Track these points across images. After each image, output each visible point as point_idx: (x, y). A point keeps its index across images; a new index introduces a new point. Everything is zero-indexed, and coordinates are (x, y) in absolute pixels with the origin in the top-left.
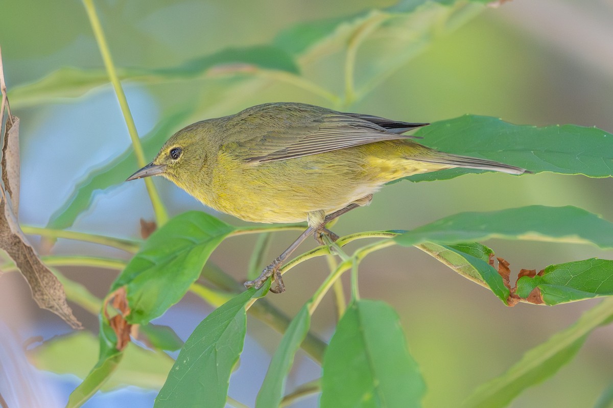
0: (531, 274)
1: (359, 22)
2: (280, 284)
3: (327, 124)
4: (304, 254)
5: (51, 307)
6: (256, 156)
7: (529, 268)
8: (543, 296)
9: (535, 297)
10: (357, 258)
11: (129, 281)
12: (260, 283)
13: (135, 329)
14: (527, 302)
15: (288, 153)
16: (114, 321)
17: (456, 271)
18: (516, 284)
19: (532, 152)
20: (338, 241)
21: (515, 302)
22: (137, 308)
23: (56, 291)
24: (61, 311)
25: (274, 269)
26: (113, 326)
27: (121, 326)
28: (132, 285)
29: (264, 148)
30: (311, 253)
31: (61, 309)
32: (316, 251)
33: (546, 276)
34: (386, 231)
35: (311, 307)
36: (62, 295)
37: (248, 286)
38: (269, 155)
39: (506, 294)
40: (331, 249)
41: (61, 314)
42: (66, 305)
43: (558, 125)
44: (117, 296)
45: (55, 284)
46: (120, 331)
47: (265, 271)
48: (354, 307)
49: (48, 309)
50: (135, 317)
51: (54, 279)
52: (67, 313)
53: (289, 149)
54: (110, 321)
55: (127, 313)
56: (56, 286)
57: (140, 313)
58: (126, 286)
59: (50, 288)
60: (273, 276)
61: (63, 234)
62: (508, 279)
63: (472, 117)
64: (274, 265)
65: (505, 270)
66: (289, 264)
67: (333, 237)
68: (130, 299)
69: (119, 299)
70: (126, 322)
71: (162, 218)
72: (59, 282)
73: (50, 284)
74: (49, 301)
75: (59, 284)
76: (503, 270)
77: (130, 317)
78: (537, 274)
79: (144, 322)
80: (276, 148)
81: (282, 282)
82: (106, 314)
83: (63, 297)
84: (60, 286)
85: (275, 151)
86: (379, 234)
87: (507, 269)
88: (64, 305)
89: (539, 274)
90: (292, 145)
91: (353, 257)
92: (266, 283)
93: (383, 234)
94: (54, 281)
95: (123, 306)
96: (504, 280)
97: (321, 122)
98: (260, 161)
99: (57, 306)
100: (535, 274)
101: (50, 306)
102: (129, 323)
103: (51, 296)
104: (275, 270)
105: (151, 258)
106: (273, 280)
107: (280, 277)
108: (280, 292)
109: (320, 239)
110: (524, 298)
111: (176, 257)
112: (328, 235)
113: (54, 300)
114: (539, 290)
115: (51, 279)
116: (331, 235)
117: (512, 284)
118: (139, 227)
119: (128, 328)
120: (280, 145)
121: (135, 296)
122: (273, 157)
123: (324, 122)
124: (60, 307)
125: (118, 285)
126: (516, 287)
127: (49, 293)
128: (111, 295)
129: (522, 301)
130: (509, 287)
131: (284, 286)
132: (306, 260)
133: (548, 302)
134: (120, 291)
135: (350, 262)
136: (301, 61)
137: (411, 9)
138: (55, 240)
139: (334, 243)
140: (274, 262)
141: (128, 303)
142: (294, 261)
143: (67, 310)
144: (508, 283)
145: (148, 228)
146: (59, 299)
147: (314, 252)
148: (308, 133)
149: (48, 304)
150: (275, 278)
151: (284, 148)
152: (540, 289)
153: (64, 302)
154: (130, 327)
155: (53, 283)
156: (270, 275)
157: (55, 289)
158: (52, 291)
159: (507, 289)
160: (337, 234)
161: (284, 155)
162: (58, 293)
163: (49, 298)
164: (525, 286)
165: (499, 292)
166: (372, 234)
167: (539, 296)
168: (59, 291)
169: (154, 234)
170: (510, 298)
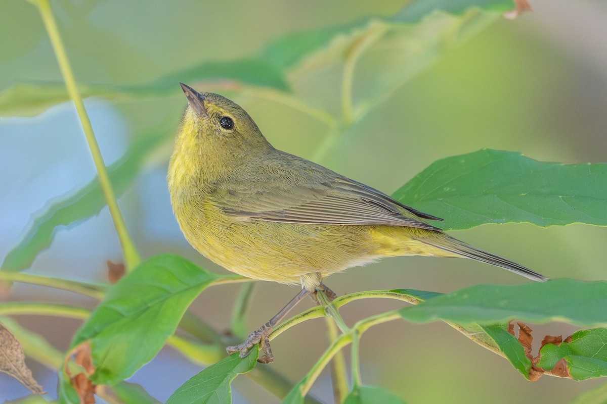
0: (557, 341)
1: (356, 33)
2: (268, 353)
3: (336, 193)
4: (296, 316)
5: (7, 370)
6: (247, 211)
7: (554, 334)
8: (569, 369)
9: (560, 369)
10: (357, 332)
11: (95, 334)
12: (245, 350)
13: (100, 389)
14: (551, 375)
15: (286, 217)
16: (76, 381)
17: (471, 338)
18: (539, 353)
19: (560, 197)
20: (335, 301)
21: (538, 376)
22: (103, 366)
23: (14, 351)
24: (19, 374)
25: (262, 335)
26: (75, 387)
27: (84, 386)
28: (97, 339)
29: (258, 203)
30: (304, 315)
31: (19, 371)
32: (309, 312)
33: (573, 344)
34: (392, 291)
35: (304, 389)
36: (20, 356)
37: (230, 352)
38: (264, 213)
39: (527, 367)
40: (327, 311)
41: (18, 377)
42: (25, 366)
43: (589, 164)
44: (80, 352)
45: (12, 343)
46: (83, 392)
47: (252, 336)
48: (356, 394)
49: (3, 371)
50: (101, 377)
51: (11, 337)
52: (26, 376)
53: (287, 212)
54: (71, 380)
55: (92, 372)
56: (12, 345)
57: (106, 372)
58: (90, 341)
59: (7, 347)
60: (260, 342)
61: (20, 277)
62: (530, 348)
63: (489, 151)
64: (264, 331)
65: (527, 337)
66: (278, 329)
67: (330, 295)
68: (95, 357)
69: (82, 356)
70: (89, 382)
71: (132, 260)
72: (17, 341)
73: (7, 343)
74: (5, 363)
75: (17, 343)
76: (524, 337)
77: (95, 377)
78: (563, 340)
79: (111, 383)
80: (273, 207)
81: (270, 351)
82: (68, 373)
83: (21, 357)
84: (18, 345)
85: (271, 210)
86: (382, 294)
87: (529, 336)
88: (23, 366)
89: (566, 341)
90: (292, 208)
91: (353, 330)
92: (252, 352)
93: (387, 294)
94: (11, 340)
95: (86, 364)
96: (525, 349)
97: (329, 186)
98: (251, 218)
99: (14, 368)
100: (561, 341)
101: (6, 368)
102: (93, 383)
103: (8, 357)
104: (263, 338)
105: (120, 307)
106: (260, 347)
107: (268, 345)
108: (267, 362)
109: (314, 295)
110: (548, 370)
111: (148, 308)
112: (324, 291)
113: (11, 361)
114: (565, 362)
115: (7, 337)
116: (327, 291)
117: (534, 353)
118: (106, 270)
119: (92, 389)
120: (279, 204)
121: (101, 353)
122: (269, 217)
123: (333, 188)
124: (18, 369)
125: (82, 339)
126: (539, 356)
127: (6, 354)
128: (74, 351)
129: (546, 373)
130: (531, 358)
131: (272, 356)
132: (298, 324)
133: (576, 377)
134: (83, 346)
135: (350, 336)
136: (292, 76)
137: (416, 19)
138: (11, 283)
139: (330, 304)
140: (264, 327)
141: (92, 361)
142: (285, 325)
143: (26, 372)
144: (529, 352)
145: (117, 271)
146: (17, 361)
147: (307, 314)
148: (314, 197)
149: (5, 366)
150: (263, 345)
151: (281, 209)
152: (567, 360)
153: (22, 364)
154: (94, 387)
155: (10, 342)
156: (256, 342)
157: (12, 349)
158: (8, 351)
159: (529, 361)
160: (334, 291)
161: (281, 218)
162: (15, 353)
163: (6, 360)
164: (550, 356)
165: (518, 365)
166: (373, 294)
167: (566, 370)
168: (16, 350)
169: (123, 279)
170: (532, 370)
